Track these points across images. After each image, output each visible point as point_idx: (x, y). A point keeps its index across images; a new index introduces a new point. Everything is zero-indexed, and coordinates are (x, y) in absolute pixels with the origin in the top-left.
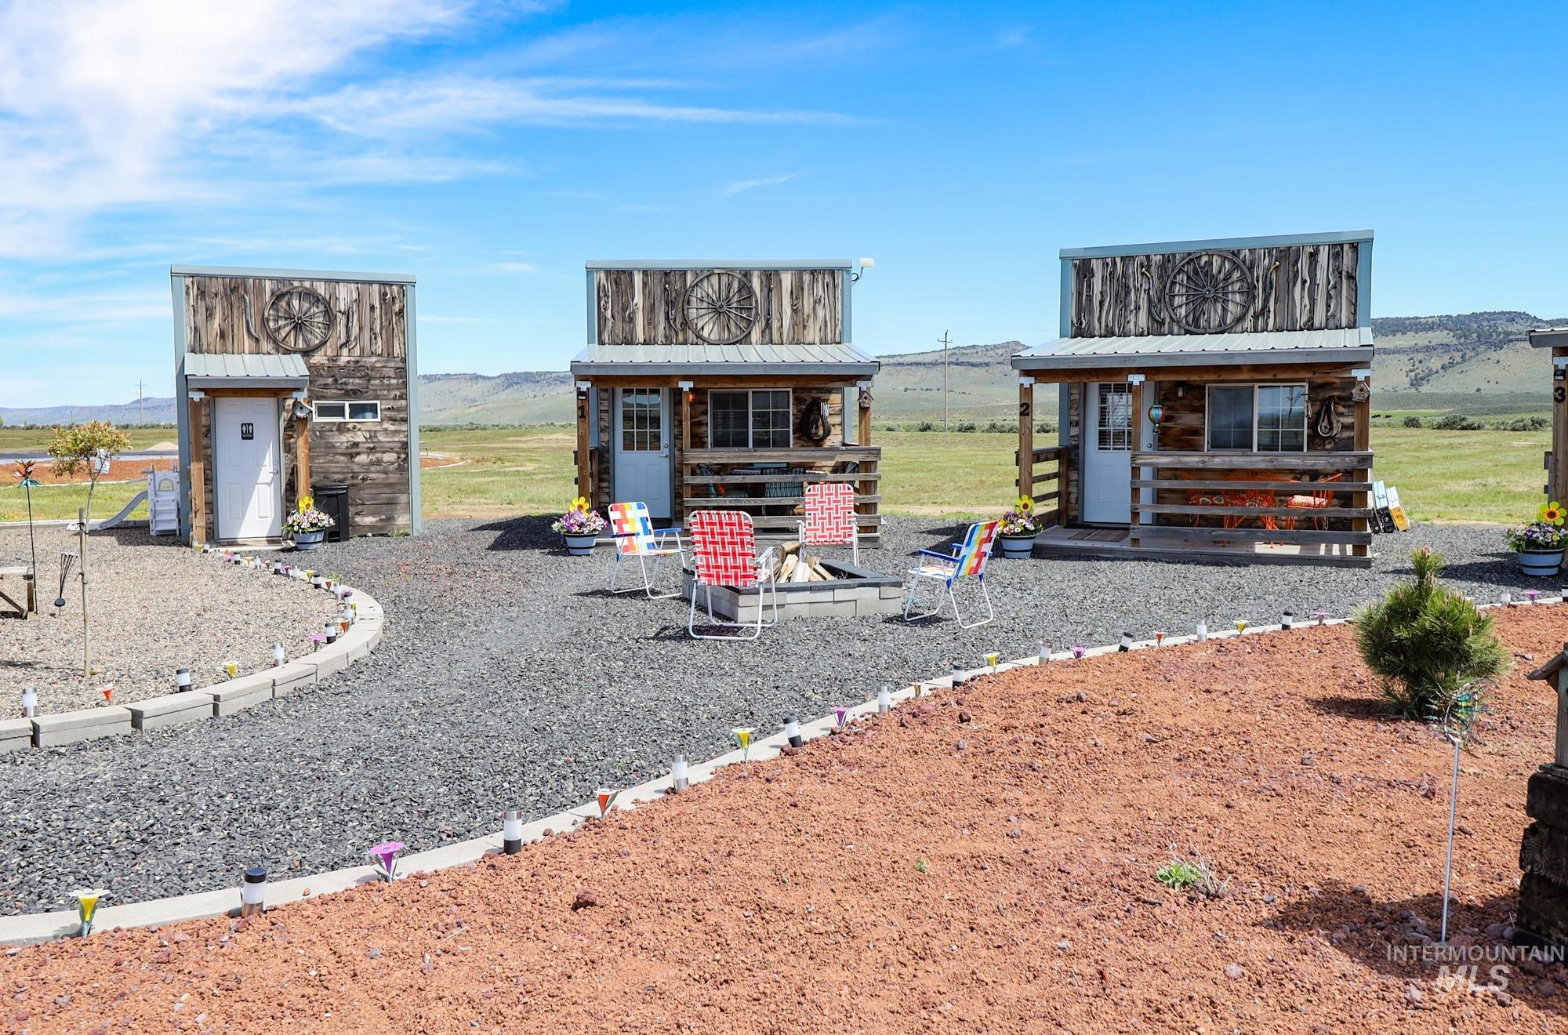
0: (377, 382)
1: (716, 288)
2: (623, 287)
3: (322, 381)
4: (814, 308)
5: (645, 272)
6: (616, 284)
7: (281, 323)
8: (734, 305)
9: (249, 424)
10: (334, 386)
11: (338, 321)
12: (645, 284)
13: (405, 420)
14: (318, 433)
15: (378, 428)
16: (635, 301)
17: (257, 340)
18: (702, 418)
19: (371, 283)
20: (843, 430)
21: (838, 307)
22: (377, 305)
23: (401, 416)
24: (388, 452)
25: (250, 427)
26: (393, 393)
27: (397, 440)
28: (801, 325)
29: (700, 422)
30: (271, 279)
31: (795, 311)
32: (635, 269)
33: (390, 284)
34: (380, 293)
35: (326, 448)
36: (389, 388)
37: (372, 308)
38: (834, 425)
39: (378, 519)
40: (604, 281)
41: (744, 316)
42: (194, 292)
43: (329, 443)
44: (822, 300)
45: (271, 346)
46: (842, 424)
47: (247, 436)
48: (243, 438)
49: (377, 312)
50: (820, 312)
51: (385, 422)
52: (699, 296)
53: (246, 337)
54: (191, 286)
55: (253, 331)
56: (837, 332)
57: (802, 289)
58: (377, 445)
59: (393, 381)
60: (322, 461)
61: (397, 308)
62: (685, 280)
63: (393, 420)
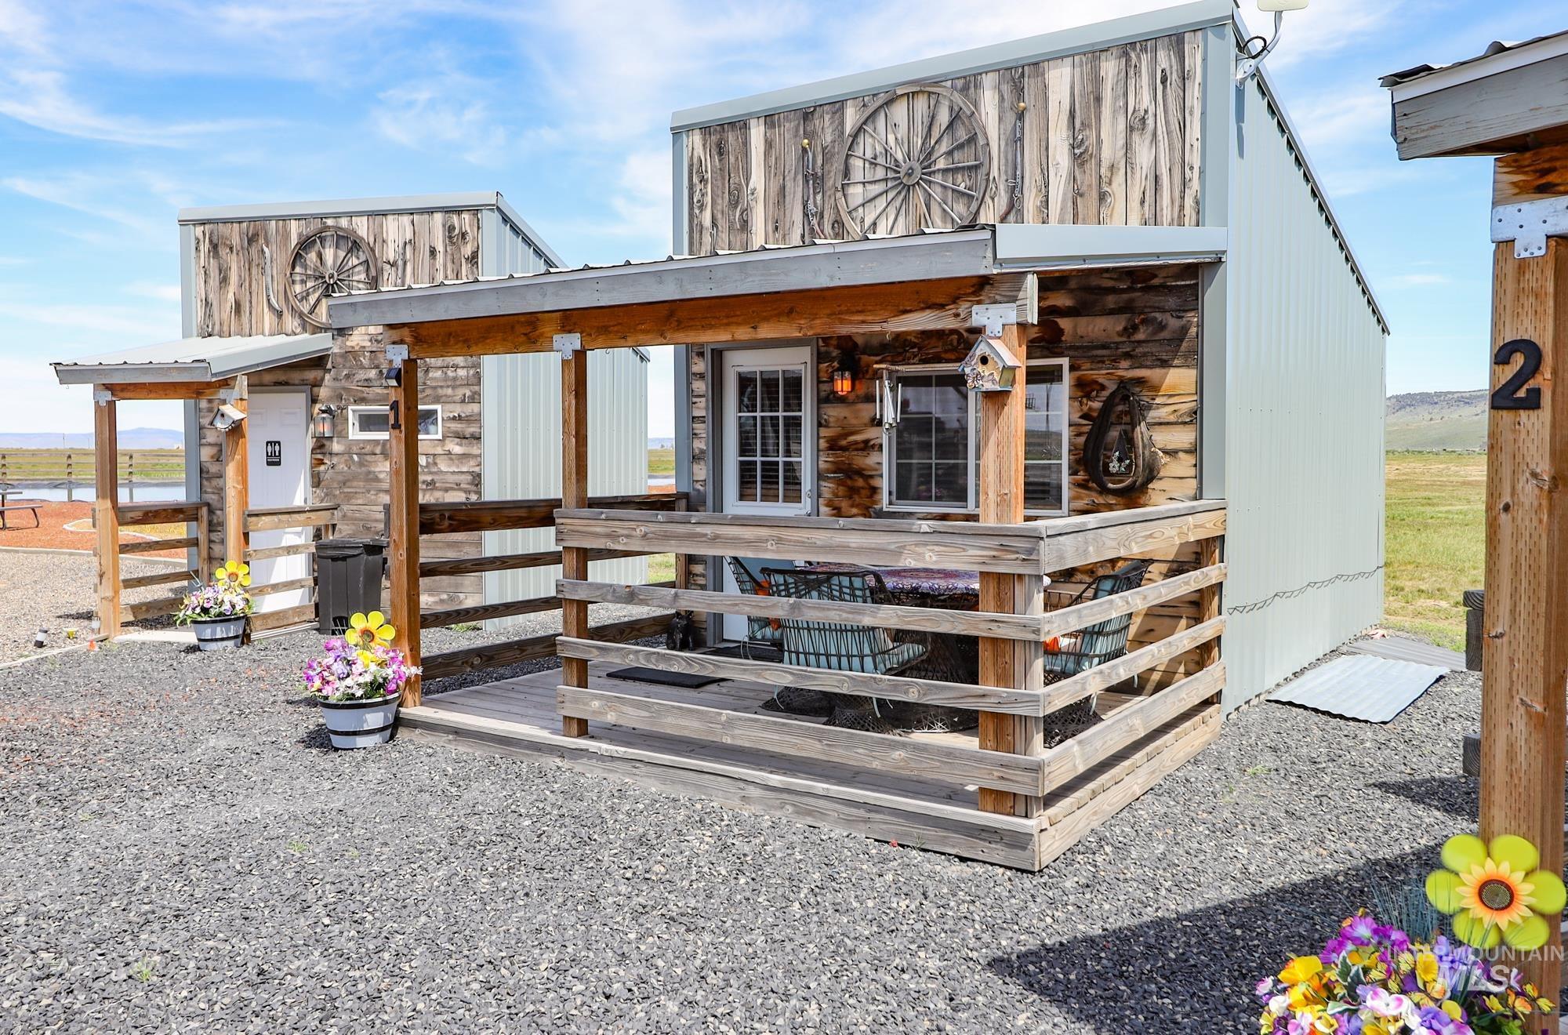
0: (439, 374)
1: (902, 131)
2: (732, 159)
3: (361, 375)
4: (1128, 146)
5: (770, 119)
6: (720, 154)
7: (310, 284)
8: (941, 164)
9: (275, 443)
10: (378, 383)
11: (385, 278)
12: (769, 144)
13: (477, 438)
14: (355, 457)
15: (439, 450)
16: (751, 186)
17: (280, 314)
18: (871, 433)
19: (431, 211)
20: (1199, 466)
21: (1194, 131)
22: (440, 248)
23: (472, 430)
24: (452, 489)
25: (277, 448)
26: (460, 392)
27: (465, 469)
28: (1095, 195)
29: (866, 442)
30: (298, 218)
31: (1080, 156)
32: (751, 115)
33: (458, 211)
34: (444, 226)
35: (367, 480)
36: (455, 384)
37: (433, 252)
38: (1171, 453)
39: (436, 599)
40: (699, 151)
41: (962, 188)
42: (205, 247)
43: (370, 472)
44: (1150, 122)
45: (297, 322)
46: (1196, 450)
47: (274, 460)
48: (269, 464)
49: (440, 258)
50: (1144, 156)
51: (448, 441)
52: (869, 155)
53: (266, 309)
54: (202, 239)
55: (274, 301)
56: (1189, 202)
57: (1098, 100)
58: (436, 478)
59: (462, 373)
60: (360, 501)
61: (467, 250)
62: (842, 123)
63: (461, 437)
